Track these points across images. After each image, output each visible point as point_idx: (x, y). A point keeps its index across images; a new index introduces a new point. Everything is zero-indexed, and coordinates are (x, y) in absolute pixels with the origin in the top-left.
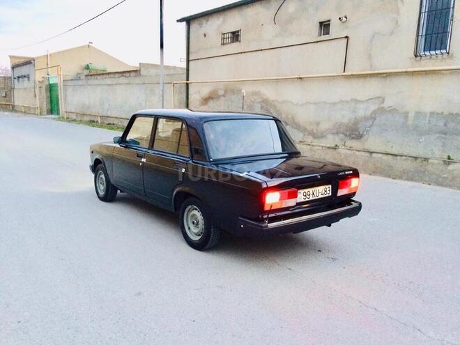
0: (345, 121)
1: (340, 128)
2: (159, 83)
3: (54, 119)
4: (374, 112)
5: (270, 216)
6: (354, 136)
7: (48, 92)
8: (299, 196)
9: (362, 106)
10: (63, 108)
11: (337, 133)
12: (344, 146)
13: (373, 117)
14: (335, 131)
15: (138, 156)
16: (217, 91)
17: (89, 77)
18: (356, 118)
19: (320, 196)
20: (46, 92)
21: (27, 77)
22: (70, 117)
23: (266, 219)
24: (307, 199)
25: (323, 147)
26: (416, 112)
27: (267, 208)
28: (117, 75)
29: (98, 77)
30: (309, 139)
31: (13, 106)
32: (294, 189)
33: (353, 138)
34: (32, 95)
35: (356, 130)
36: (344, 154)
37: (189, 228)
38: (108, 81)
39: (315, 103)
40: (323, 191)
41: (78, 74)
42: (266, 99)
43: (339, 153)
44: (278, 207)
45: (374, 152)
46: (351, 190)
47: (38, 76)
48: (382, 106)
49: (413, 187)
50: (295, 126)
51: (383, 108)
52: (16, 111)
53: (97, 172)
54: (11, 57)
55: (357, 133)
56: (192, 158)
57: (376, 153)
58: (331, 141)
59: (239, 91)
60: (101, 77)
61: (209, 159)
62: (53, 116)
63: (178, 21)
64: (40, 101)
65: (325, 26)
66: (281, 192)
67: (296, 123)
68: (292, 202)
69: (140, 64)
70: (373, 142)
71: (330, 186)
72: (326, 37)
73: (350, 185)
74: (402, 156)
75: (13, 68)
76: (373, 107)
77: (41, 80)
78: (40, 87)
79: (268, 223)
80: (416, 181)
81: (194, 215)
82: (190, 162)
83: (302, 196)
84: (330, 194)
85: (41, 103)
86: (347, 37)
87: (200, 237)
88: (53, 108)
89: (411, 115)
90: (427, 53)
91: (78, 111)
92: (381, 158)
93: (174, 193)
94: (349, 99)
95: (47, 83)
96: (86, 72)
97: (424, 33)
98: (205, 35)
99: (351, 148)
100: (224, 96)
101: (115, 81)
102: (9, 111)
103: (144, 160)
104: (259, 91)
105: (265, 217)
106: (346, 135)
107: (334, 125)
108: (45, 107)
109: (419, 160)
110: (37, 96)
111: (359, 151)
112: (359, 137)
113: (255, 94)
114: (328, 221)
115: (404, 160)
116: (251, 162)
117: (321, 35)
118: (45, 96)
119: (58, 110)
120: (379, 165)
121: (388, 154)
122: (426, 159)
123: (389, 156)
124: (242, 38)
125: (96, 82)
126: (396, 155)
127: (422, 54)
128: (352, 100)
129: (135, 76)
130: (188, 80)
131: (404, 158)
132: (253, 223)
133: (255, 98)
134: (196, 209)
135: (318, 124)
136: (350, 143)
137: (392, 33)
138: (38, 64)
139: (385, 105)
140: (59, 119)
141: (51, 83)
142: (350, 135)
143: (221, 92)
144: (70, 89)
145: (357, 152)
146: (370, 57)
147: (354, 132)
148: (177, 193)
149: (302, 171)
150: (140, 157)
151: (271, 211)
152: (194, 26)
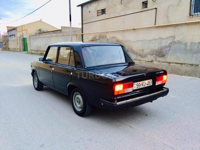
0: (156, 48)
1: (154, 52)
2: (70, 35)
3: (26, 53)
4: (170, 44)
5: (118, 98)
6: (160, 55)
7: (23, 41)
8: (134, 86)
9: (164, 41)
10: (29, 48)
11: (153, 54)
12: (156, 60)
13: (170, 46)
14: (151, 54)
15: (50, 67)
16: (96, 37)
17: (40, 34)
18: (161, 47)
19: (146, 86)
20: (22, 41)
21: (14, 35)
22: (32, 52)
23: (116, 100)
24: (139, 88)
25: (146, 61)
26: (191, 43)
27: (116, 94)
28: (52, 33)
29: (44, 34)
30: (139, 58)
31: (9, 49)
32: (131, 82)
33: (160, 57)
34: (16, 43)
35: (161, 52)
36: (156, 64)
37: (76, 104)
38: (48, 35)
39: (141, 41)
40: (147, 83)
41: (36, 33)
42: (118, 40)
43: (154, 64)
44: (123, 92)
45: (171, 63)
46: (163, 81)
47: (18, 34)
48: (174, 40)
49: (191, 79)
50: (132, 52)
51: (174, 41)
52: (10, 51)
53: (34, 76)
54: (7, 27)
55: (162, 54)
56: (76, 67)
57: (172, 63)
58: (149, 58)
59: (106, 37)
60: (45, 34)
61: (85, 67)
62: (25, 52)
63: (77, 6)
64: (19, 46)
65: (145, 4)
66: (124, 84)
67: (132, 51)
68: (130, 90)
69: (61, 27)
70: (170, 58)
71: (152, 80)
72: (146, 9)
73: (163, 79)
74: (185, 64)
75: (8, 32)
76: (169, 41)
77: (20, 36)
78: (20, 40)
79: (117, 102)
80: (192, 76)
81: (78, 98)
82: (75, 69)
83: (136, 86)
84: (152, 85)
85: (20, 46)
86: (156, 8)
87: (81, 109)
88: (25, 49)
89: (189, 44)
90: (196, 14)
91: (36, 49)
92: (175, 66)
93: (68, 86)
94: (157, 38)
95: (22, 38)
96: (39, 32)
97: (194, 4)
98: (90, 12)
99: (159, 61)
100: (99, 39)
101: (51, 35)
102: (7, 50)
103: (53, 69)
104: (115, 37)
105: (115, 98)
106: (157, 55)
107: (151, 51)
108: (22, 48)
109: (194, 66)
110: (18, 44)
111: (163, 62)
112: (163, 56)
113: (113, 38)
114: (151, 99)
115: (186, 66)
116: (107, 68)
117: (143, 8)
118: (22, 43)
119: (27, 49)
120: (173, 69)
121: (178, 63)
122: (197, 65)
123: (178, 64)
124: (106, 12)
125: (43, 36)
126: (182, 64)
127: (193, 14)
128: (159, 38)
129: (60, 32)
130: (82, 33)
131: (186, 65)
132: (108, 102)
133: (113, 39)
134: (79, 94)
135: (143, 50)
136: (159, 59)
137: (178, 5)
138: (18, 30)
139: (176, 40)
140: (28, 53)
141: (24, 37)
142: (158, 55)
143: (97, 38)
144: (32, 40)
145: (162, 63)
146: (167, 17)
147: (160, 53)
148: (69, 86)
149: (136, 72)
150: (51, 67)
151: (118, 95)
152: (84, 8)
